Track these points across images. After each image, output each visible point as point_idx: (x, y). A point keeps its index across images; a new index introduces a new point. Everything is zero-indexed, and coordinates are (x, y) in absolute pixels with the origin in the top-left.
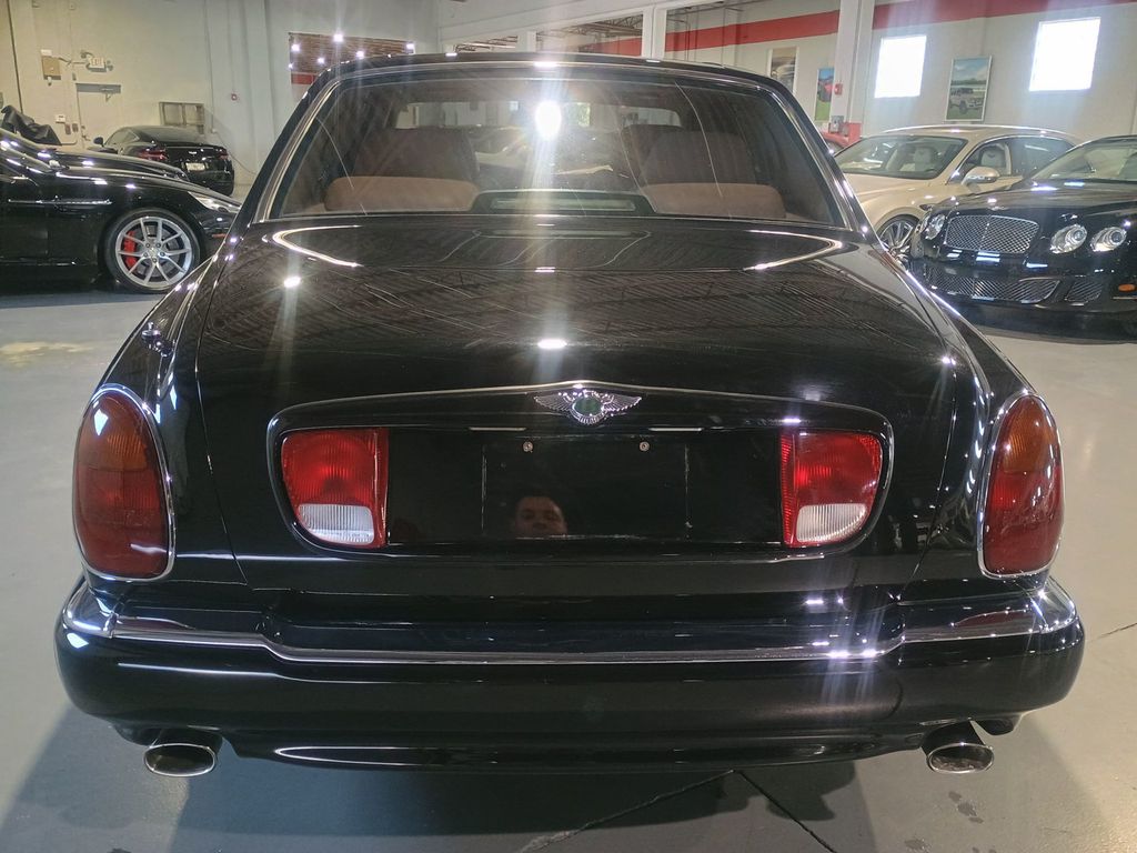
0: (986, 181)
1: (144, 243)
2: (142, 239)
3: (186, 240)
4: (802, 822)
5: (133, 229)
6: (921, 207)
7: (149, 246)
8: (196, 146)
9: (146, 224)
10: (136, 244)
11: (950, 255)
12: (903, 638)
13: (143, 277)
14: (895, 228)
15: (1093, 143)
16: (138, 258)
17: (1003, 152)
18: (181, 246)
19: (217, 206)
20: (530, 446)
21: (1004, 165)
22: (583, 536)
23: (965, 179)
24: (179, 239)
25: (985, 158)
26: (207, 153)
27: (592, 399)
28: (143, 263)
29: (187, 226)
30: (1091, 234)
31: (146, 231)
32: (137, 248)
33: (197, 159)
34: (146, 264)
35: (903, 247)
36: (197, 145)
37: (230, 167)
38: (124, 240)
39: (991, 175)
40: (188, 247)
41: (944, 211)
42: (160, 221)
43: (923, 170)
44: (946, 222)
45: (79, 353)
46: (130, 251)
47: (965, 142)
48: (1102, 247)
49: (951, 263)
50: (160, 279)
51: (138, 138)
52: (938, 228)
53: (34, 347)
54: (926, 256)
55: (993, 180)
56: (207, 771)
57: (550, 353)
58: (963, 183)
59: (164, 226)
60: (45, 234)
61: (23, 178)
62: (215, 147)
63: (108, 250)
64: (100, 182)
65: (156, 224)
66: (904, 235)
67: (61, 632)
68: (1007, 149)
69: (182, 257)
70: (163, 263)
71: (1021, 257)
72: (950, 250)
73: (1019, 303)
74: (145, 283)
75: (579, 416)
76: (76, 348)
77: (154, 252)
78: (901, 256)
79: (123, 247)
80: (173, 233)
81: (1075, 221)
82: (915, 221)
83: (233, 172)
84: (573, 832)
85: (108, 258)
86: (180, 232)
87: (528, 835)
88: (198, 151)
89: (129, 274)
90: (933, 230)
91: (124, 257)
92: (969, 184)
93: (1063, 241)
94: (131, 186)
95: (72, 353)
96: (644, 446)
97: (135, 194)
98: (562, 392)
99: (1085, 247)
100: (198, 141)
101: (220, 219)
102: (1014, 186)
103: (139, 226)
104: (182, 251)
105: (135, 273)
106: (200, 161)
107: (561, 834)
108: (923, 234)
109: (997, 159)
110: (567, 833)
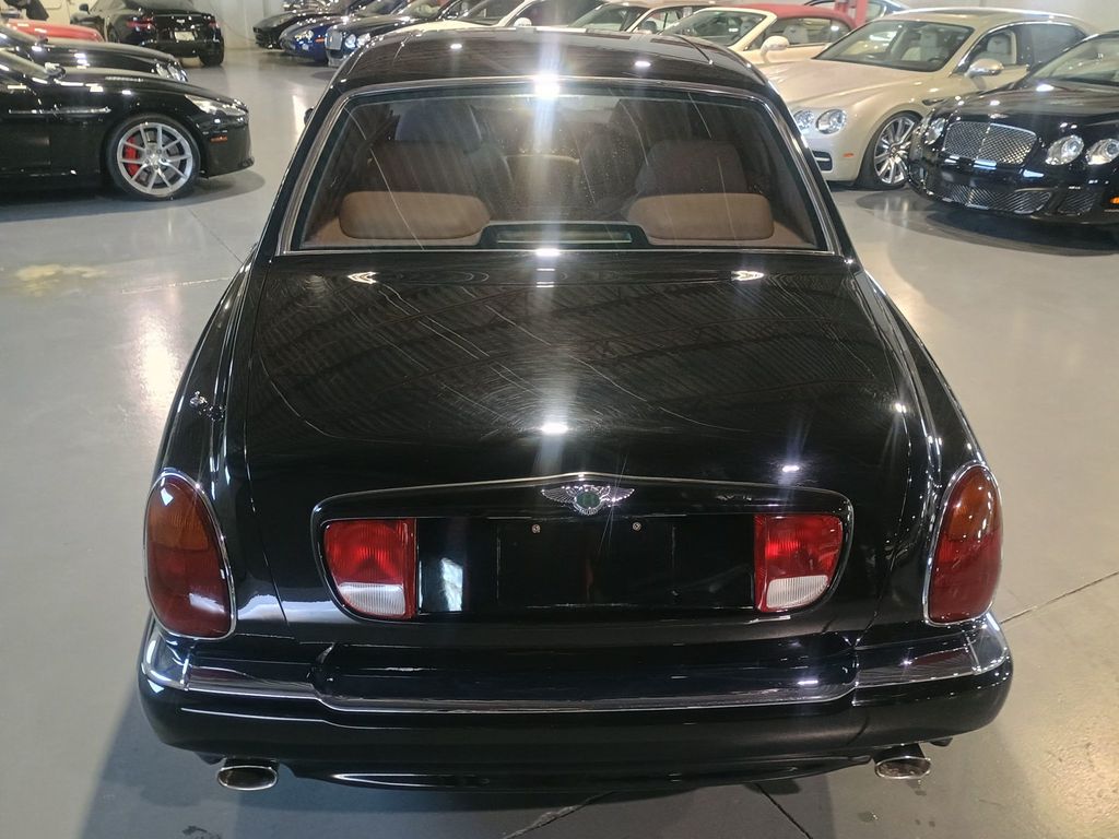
0: (990, 74)
1: (145, 150)
2: (143, 145)
3: (185, 144)
4: (772, 796)
5: (134, 135)
6: (923, 102)
7: (150, 153)
8: (183, 13)
9: (146, 130)
10: (137, 151)
11: (947, 161)
12: (857, 683)
13: (145, 184)
14: (896, 124)
15: (1099, 37)
16: (140, 166)
17: (1009, 39)
18: (182, 152)
19: (215, 109)
20: (538, 527)
21: (1010, 53)
22: (584, 605)
23: (969, 71)
24: (179, 145)
25: (991, 45)
26: (195, 21)
27: (591, 493)
28: (145, 170)
29: (186, 131)
30: (1088, 144)
31: (146, 137)
32: (138, 155)
33: (186, 27)
34: (149, 171)
35: (904, 142)
36: (185, 12)
37: (218, 33)
38: (125, 147)
39: (995, 67)
40: (188, 153)
41: (944, 112)
42: (160, 127)
43: (927, 59)
44: (946, 126)
45: (95, 279)
46: (132, 158)
47: (971, 31)
48: (1097, 160)
49: (949, 168)
50: (163, 185)
51: (124, 5)
52: (938, 132)
53: (49, 271)
54: (924, 158)
55: (998, 72)
56: (270, 785)
57: (553, 438)
58: (966, 74)
59: (164, 132)
60: (47, 141)
61: (22, 87)
62: (203, 15)
63: (110, 159)
64: (96, 88)
65: (155, 130)
66: (905, 132)
67: (143, 679)
68: (1013, 36)
69: (182, 165)
70: (165, 169)
71: (1018, 167)
72: (947, 156)
73: (1013, 213)
74: (148, 190)
75: (579, 508)
76: (90, 272)
77: (155, 160)
78: (901, 152)
79: (124, 155)
80: (174, 138)
81: (1074, 132)
82: (917, 118)
83: (222, 40)
84: (576, 807)
85: (110, 165)
86: (180, 138)
87: (538, 810)
88: (186, 19)
89: (132, 182)
90: (932, 133)
91: (126, 165)
92: (973, 76)
93: (1060, 152)
94: (127, 92)
95: (85, 279)
96: (637, 526)
97: (131, 100)
98: (566, 485)
99: (1080, 160)
100: (184, 8)
101: (217, 121)
102: (1019, 84)
103: (139, 132)
104: (183, 158)
105: (138, 180)
106: (188, 30)
107: (565, 809)
108: (924, 138)
109: (1003, 46)
110: (571, 808)
